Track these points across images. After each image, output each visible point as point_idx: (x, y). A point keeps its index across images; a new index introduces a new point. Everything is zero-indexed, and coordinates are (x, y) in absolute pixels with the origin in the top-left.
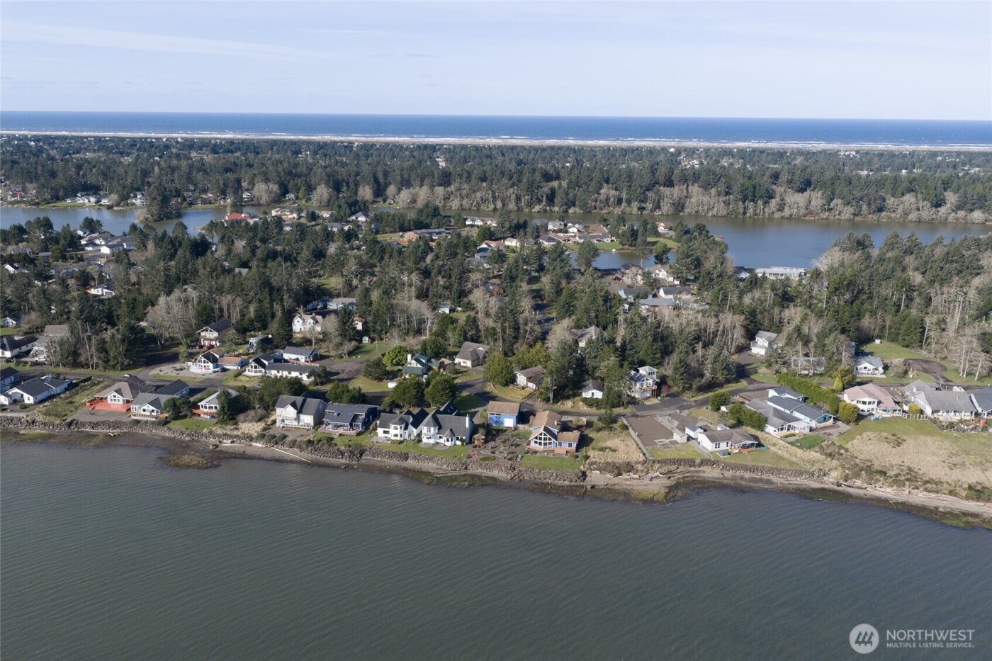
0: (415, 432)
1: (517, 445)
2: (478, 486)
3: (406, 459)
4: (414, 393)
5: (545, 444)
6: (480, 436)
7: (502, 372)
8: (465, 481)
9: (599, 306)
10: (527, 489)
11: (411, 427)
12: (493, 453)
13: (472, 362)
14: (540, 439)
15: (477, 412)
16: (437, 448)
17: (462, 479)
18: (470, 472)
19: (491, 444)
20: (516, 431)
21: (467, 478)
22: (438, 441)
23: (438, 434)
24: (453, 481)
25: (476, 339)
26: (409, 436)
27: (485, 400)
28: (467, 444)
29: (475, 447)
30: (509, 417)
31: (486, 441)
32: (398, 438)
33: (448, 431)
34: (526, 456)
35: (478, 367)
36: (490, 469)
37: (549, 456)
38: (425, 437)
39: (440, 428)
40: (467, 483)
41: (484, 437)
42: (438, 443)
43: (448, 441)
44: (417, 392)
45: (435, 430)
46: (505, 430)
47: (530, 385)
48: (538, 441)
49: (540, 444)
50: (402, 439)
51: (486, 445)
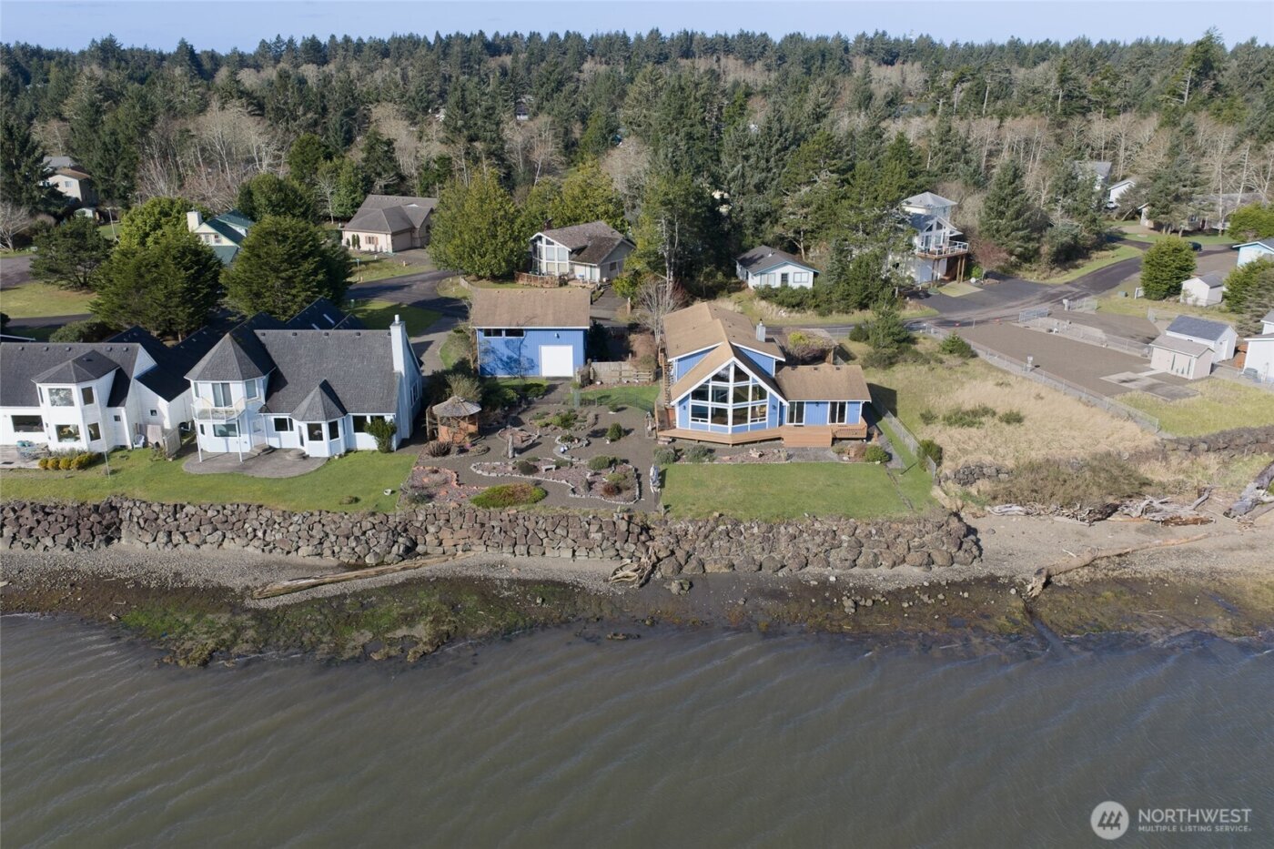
0: (167, 412)
1: (620, 433)
2: (489, 638)
3: (110, 533)
4: (179, 286)
5: (740, 416)
6: (459, 405)
7: (495, 236)
8: (409, 620)
9: (692, 126)
10: (743, 626)
11: (140, 394)
12: (529, 469)
13: (393, 235)
14: (721, 396)
15: (430, 343)
16: (267, 470)
17: (396, 609)
18: (431, 565)
19: (510, 437)
20: (590, 389)
21: (424, 599)
22: (274, 442)
23: (267, 409)
24: (352, 621)
25: (399, 186)
26: (140, 430)
27: (446, 315)
28: (403, 444)
29: (444, 451)
30: (558, 341)
31: (486, 427)
32: (83, 444)
33: (316, 394)
34: (674, 470)
35: (412, 251)
36: (531, 541)
37: (767, 460)
38: (208, 425)
39: (275, 383)
40: (422, 631)
41: (476, 409)
42: (271, 450)
43: (314, 433)
44: (194, 279)
45: (250, 394)
46: (550, 388)
47: (582, 271)
48: (710, 404)
49: (720, 416)
50: (101, 446)
51: (491, 441)
